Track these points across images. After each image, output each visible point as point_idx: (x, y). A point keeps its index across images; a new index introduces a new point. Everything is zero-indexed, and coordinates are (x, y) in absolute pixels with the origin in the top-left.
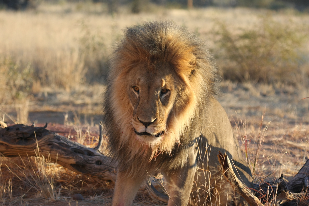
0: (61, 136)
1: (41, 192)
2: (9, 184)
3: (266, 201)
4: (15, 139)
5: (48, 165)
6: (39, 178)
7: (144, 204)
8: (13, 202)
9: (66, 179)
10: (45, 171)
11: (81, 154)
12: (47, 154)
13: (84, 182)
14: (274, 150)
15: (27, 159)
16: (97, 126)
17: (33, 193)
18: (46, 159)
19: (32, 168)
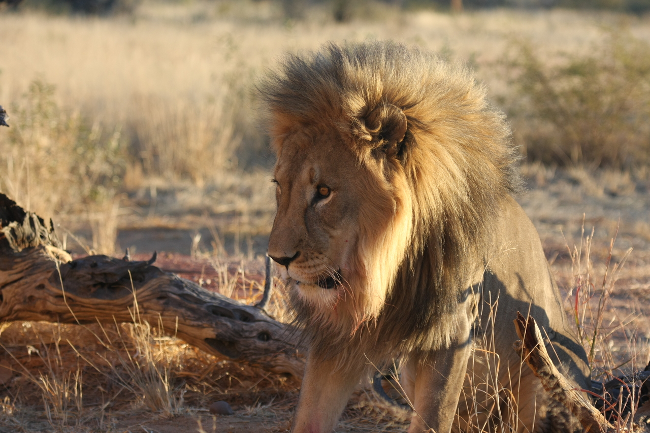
0: (185, 279)
1: (144, 397)
2: (77, 380)
3: (616, 416)
4: (88, 286)
5: (158, 341)
6: (139, 367)
7: (360, 423)
8: (85, 419)
9: (195, 371)
10: (152, 353)
11: (226, 318)
12: (156, 317)
13: (233, 377)
14: (634, 308)
15: (114, 327)
16: (261, 260)
17: (127, 400)
18: (154, 329)
19: (125, 346)
